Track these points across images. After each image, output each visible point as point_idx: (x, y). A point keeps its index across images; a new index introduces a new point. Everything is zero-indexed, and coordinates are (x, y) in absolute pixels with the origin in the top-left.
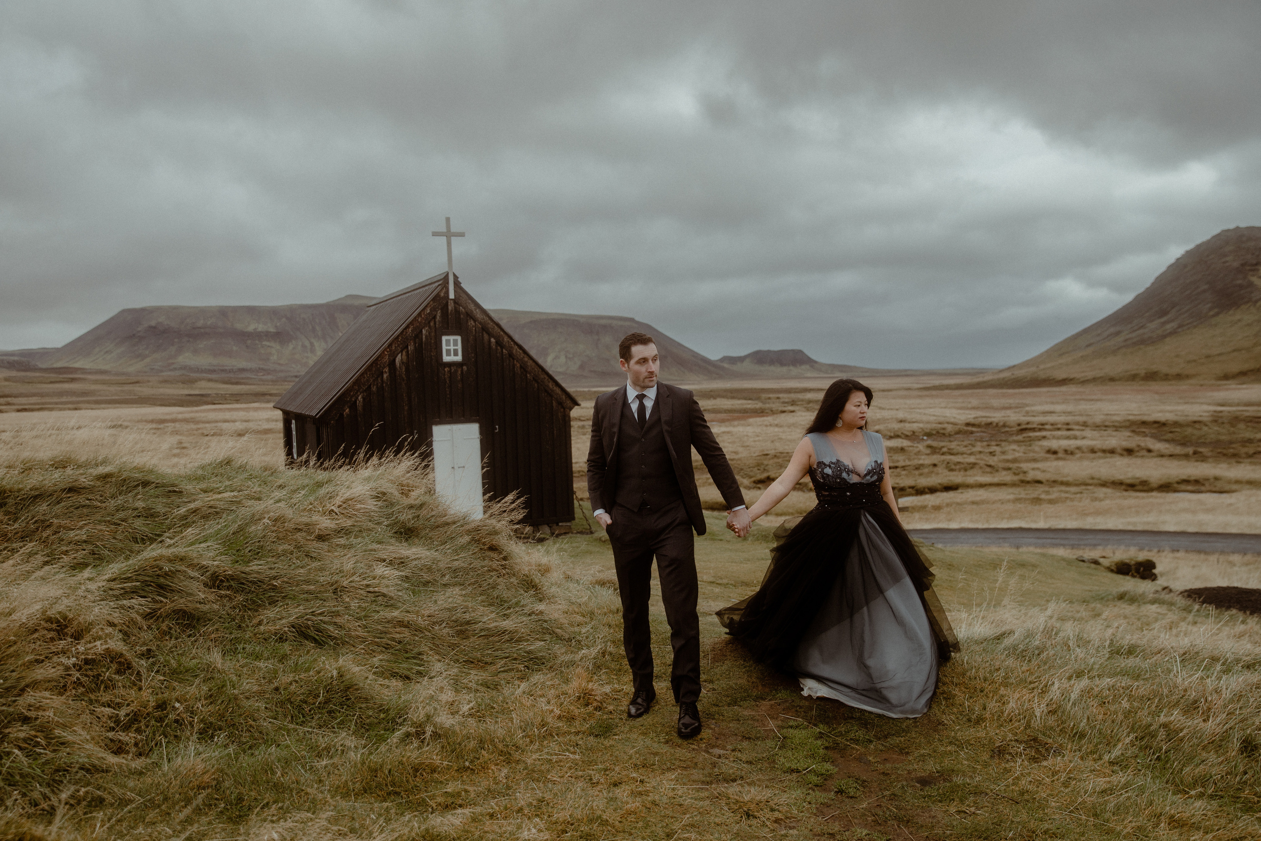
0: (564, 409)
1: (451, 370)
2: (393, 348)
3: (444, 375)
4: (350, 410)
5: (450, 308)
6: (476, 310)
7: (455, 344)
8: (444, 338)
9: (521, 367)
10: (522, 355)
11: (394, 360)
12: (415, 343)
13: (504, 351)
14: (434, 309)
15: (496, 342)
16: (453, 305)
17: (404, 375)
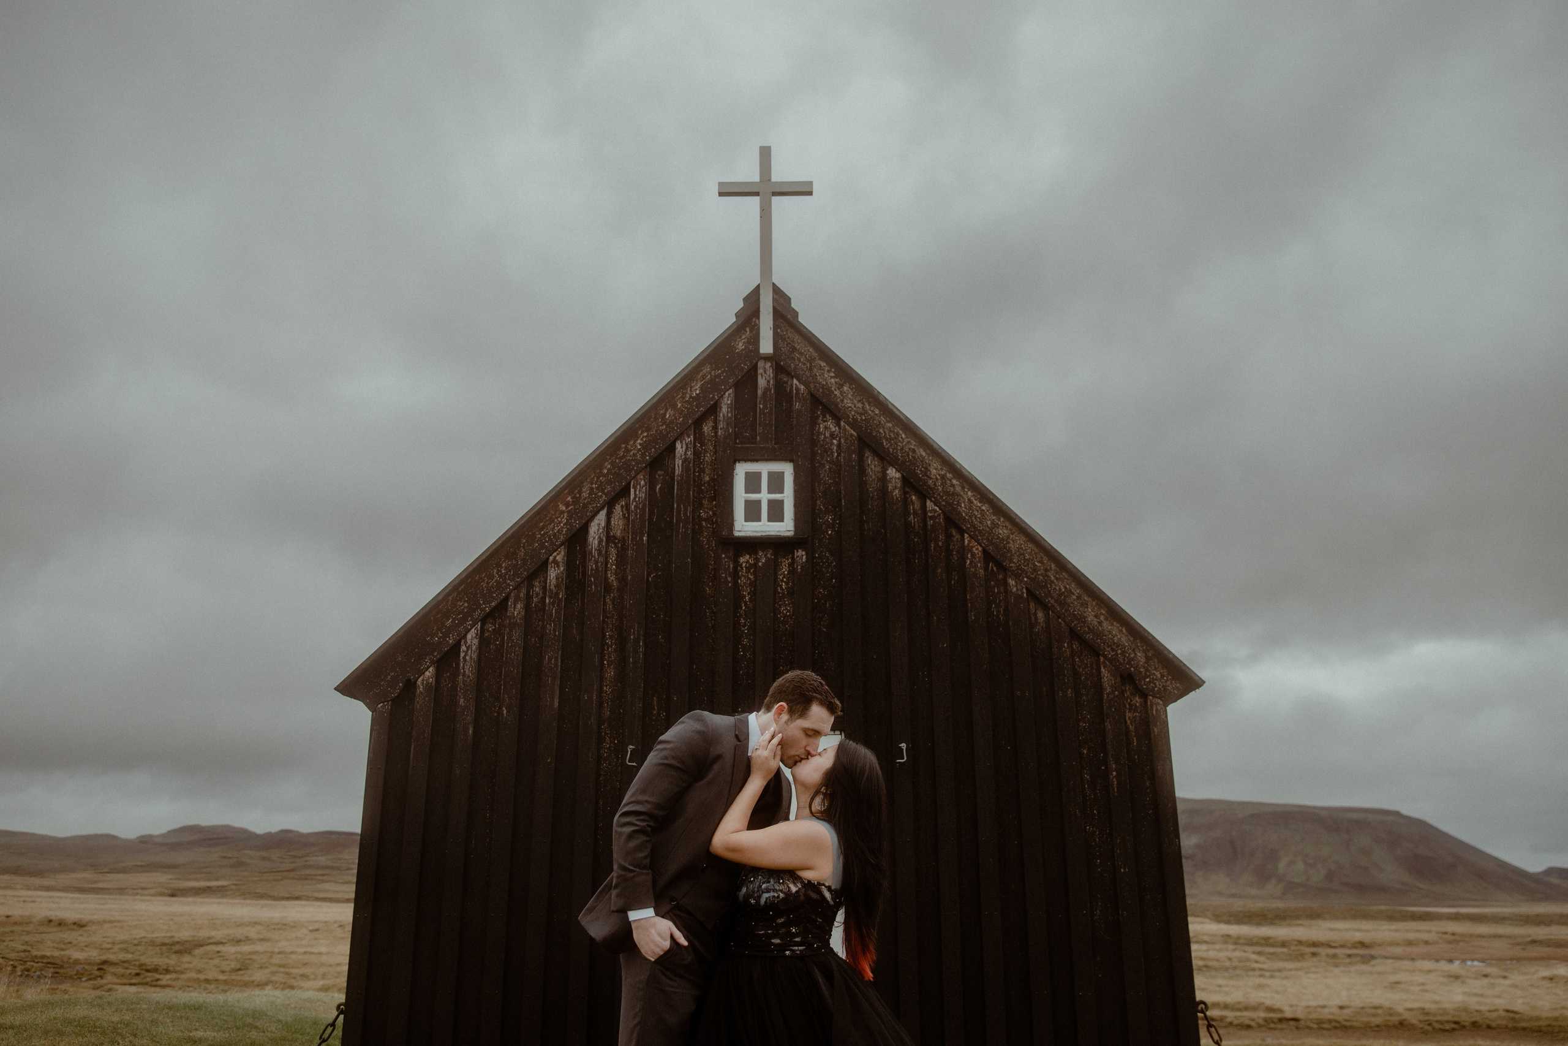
0: (1144, 696)
1: (757, 560)
2: (585, 495)
3: (735, 575)
4: (437, 675)
5: (762, 382)
6: (841, 386)
7: (776, 481)
8: (741, 470)
9: (987, 556)
10: (990, 518)
11: (584, 529)
12: (652, 484)
13: (930, 505)
14: (713, 386)
15: (905, 480)
16: (770, 372)
17: (612, 578)
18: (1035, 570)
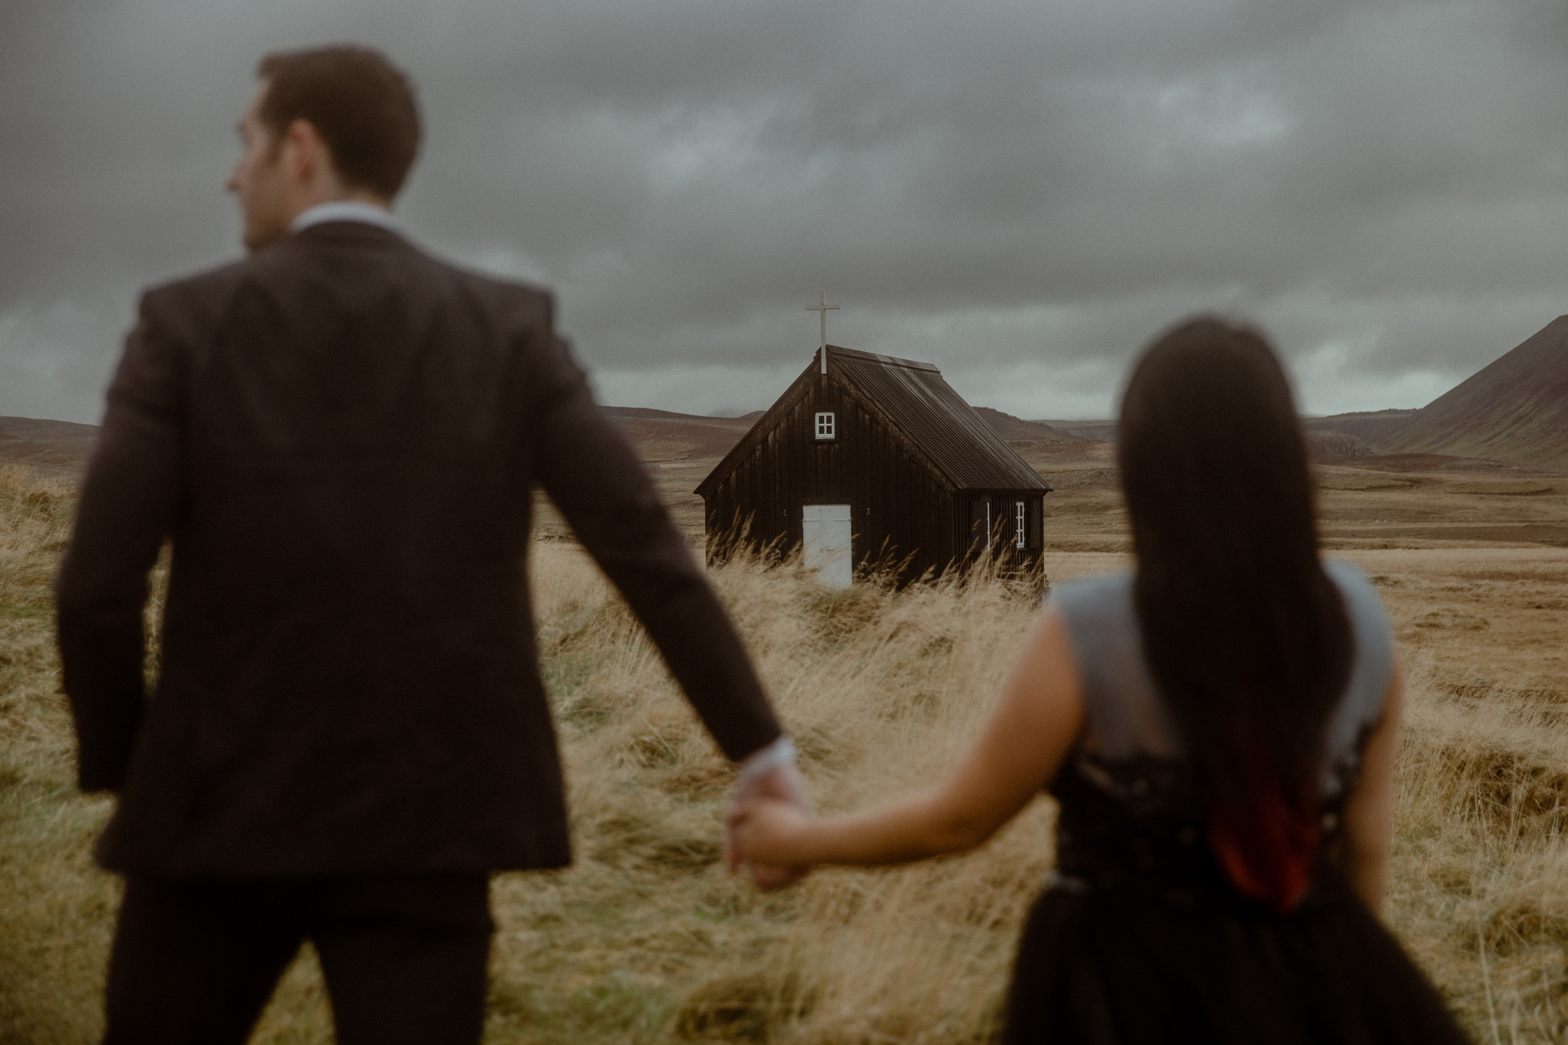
1: (823, 448)
2: (766, 426)
3: (817, 453)
4: (724, 488)
5: (823, 383)
6: (849, 385)
7: (829, 420)
8: (818, 415)
9: (897, 445)
10: (899, 432)
11: (767, 436)
12: (788, 421)
13: (879, 427)
14: (806, 385)
15: (871, 419)
16: (826, 380)
17: (777, 454)
18: (912, 450)
